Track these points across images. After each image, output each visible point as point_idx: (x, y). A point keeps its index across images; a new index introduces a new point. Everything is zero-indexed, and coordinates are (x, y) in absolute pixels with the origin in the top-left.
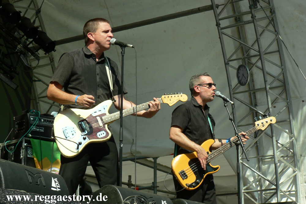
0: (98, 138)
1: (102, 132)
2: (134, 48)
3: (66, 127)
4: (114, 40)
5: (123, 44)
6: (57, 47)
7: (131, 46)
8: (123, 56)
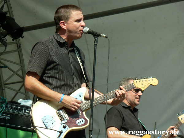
0: (77, 126)
1: (81, 120)
2: (107, 37)
3: (45, 117)
4: (87, 29)
5: (97, 34)
6: (25, 34)
7: (104, 35)
8: (95, 46)
